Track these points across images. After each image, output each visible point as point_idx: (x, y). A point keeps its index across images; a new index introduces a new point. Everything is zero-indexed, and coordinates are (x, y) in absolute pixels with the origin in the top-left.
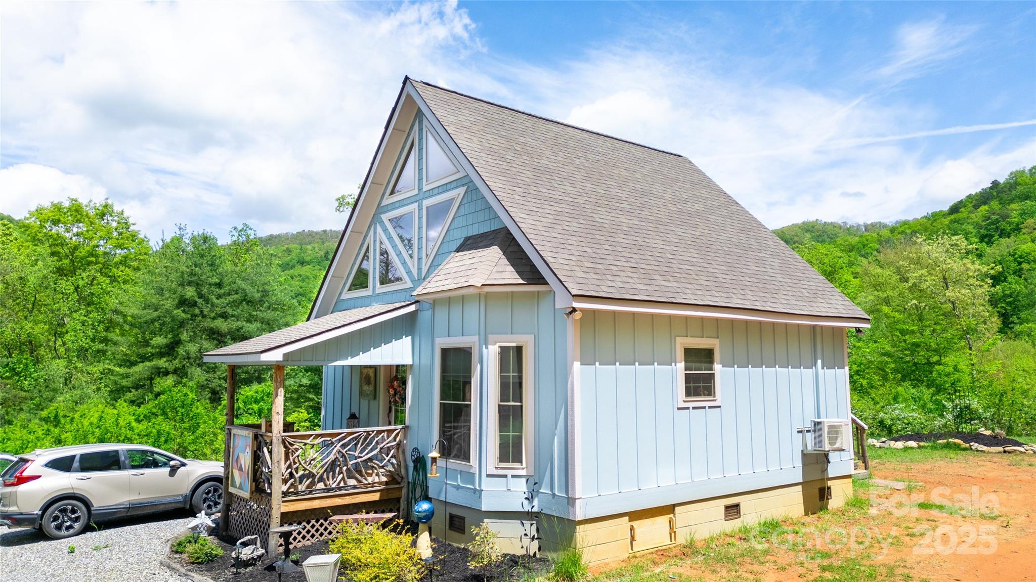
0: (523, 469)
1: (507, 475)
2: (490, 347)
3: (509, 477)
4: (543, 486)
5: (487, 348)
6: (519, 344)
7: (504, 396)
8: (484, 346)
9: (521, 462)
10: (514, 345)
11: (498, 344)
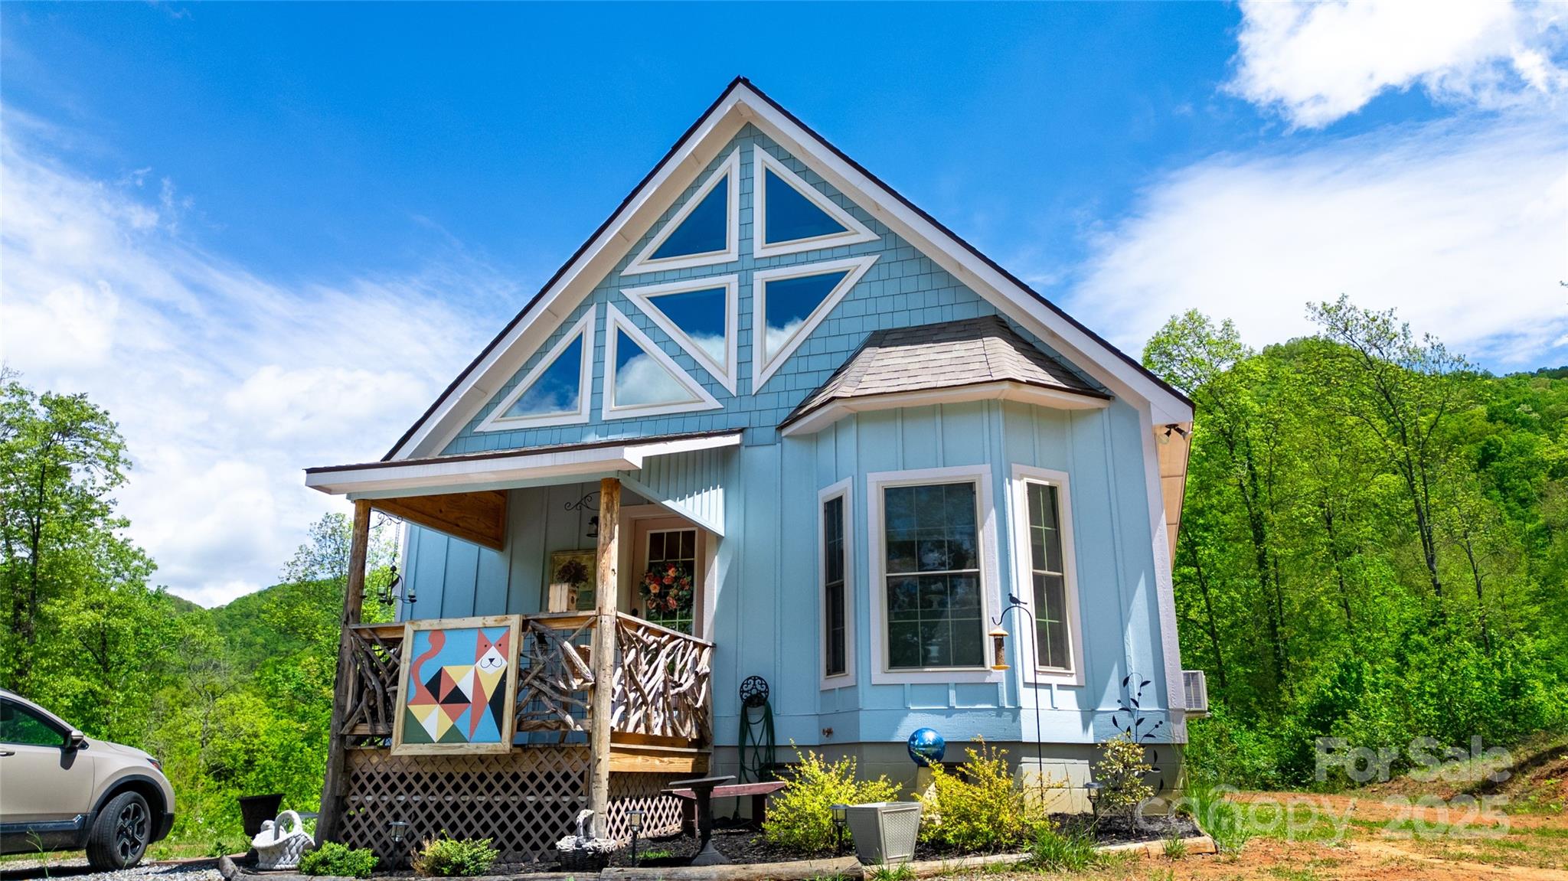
0: (1071, 674)
1: (1051, 685)
2: (1014, 482)
3: (1055, 687)
4: (1103, 702)
5: (1010, 483)
6: (1054, 484)
7: (1037, 563)
8: (1007, 480)
9: (1067, 666)
10: (1046, 483)
11: (1026, 480)
